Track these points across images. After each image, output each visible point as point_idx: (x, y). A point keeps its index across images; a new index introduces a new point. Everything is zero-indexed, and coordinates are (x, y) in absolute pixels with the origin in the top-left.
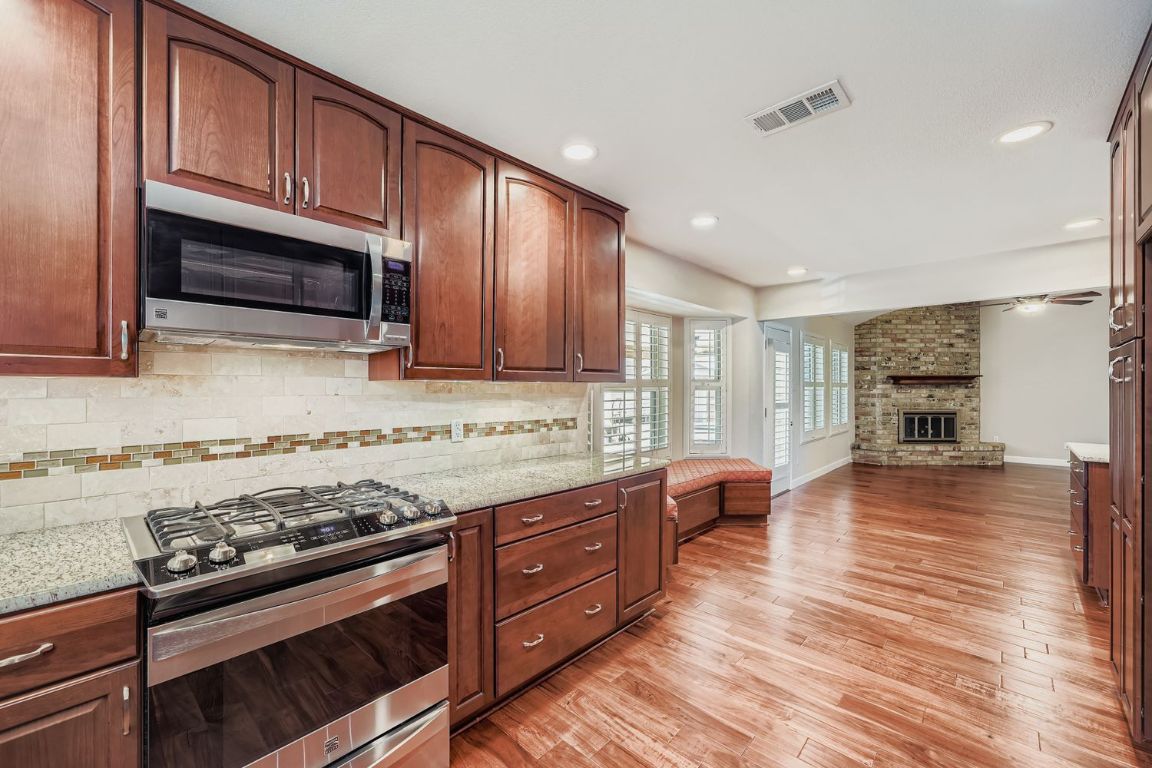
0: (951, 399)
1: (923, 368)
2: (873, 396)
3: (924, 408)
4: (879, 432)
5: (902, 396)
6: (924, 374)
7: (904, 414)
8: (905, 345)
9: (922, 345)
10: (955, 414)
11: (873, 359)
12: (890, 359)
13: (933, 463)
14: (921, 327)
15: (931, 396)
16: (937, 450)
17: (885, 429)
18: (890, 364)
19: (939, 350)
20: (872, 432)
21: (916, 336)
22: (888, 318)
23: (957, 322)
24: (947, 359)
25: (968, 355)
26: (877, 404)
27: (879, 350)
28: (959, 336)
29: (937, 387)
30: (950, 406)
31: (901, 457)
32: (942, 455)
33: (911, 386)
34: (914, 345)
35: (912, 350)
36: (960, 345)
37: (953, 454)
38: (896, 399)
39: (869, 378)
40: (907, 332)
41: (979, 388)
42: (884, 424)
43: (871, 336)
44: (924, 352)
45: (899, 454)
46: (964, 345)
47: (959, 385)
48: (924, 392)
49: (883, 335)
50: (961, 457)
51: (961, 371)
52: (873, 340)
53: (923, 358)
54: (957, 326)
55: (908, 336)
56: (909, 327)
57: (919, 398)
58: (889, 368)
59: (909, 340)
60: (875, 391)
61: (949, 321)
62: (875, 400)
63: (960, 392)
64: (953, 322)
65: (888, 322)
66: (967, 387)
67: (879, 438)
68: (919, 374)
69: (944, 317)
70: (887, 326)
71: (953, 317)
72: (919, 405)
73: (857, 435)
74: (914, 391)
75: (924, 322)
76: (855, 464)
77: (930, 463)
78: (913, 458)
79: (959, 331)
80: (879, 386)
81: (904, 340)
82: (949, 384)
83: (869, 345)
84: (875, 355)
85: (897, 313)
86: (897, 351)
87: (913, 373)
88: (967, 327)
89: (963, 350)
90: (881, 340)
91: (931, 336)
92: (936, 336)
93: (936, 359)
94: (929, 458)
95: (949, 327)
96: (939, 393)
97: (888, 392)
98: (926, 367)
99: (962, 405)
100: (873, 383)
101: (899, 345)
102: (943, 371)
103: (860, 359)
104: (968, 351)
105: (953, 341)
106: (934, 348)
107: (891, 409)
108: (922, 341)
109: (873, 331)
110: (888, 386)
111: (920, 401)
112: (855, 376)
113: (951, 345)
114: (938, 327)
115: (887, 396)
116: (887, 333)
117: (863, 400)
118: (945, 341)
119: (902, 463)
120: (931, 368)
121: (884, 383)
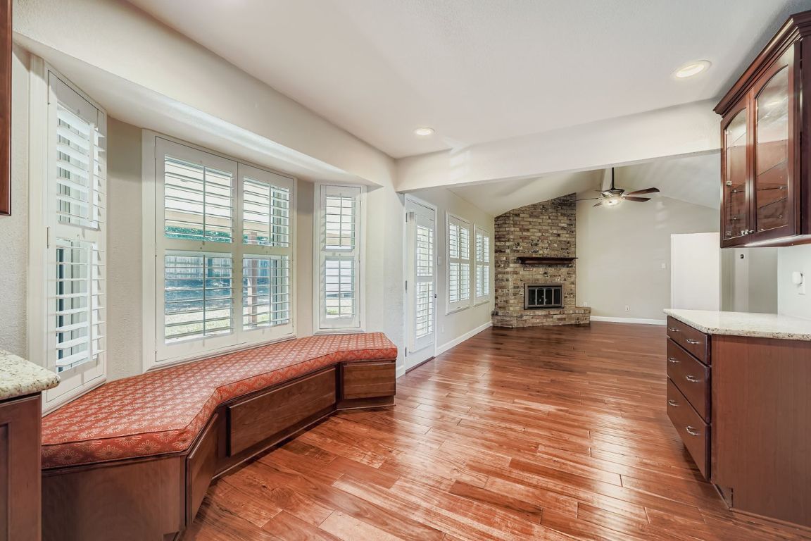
0: (557, 276)
1: (541, 252)
2: (508, 273)
3: (541, 282)
4: (512, 301)
5: (527, 273)
6: (541, 256)
7: (529, 287)
8: (528, 234)
9: (540, 234)
10: (561, 286)
11: (508, 244)
12: (518, 244)
13: (547, 324)
14: (540, 221)
15: (545, 273)
16: (549, 314)
17: (515, 299)
18: (519, 248)
19: (551, 238)
20: (507, 302)
21: (536, 227)
22: (517, 212)
23: (561, 218)
24: (556, 245)
25: (568, 243)
26: (510, 280)
27: (512, 237)
28: (563, 228)
29: (549, 266)
30: (558, 280)
31: (525, 321)
32: (552, 317)
33: (532, 265)
34: (535, 234)
35: (533, 237)
36: (564, 235)
37: (559, 316)
38: (523, 276)
39: (504, 259)
40: (530, 224)
41: (575, 267)
42: (515, 294)
43: (506, 226)
44: (541, 239)
45: (524, 318)
46: (567, 236)
47: (563, 265)
48: (541, 270)
49: (515, 225)
50: (565, 319)
51: (565, 255)
52: (507, 229)
53: (541, 244)
54: (562, 221)
55: (530, 227)
56: (531, 220)
57: (538, 275)
58: (518, 251)
59: (531, 230)
60: (508, 269)
61: (557, 217)
62: (509, 276)
63: (564, 270)
64: (560, 218)
65: (518, 215)
66: (568, 267)
67: (511, 306)
68: (538, 256)
69: (554, 214)
70: (517, 218)
71: (559, 214)
72: (538, 280)
73: (496, 304)
74: (534, 269)
75: (541, 217)
76: (494, 328)
77: (544, 324)
78: (534, 321)
79: (563, 225)
80: (511, 265)
81: (528, 230)
82: (557, 264)
83: (505, 233)
84: (508, 241)
85: (524, 209)
86: (524, 238)
87: (534, 256)
88: (568, 222)
89: (565, 239)
90: (513, 229)
91: (546, 228)
92: (549, 228)
93: (549, 245)
94: (544, 321)
95: (557, 221)
96: (551, 270)
97: (516, 270)
98: (544, 252)
99: (565, 280)
100: (507, 263)
101: (525, 233)
102: (553, 254)
103: (498, 244)
104: (569, 240)
105: (560, 232)
106: (548, 237)
107: (520, 284)
108: (540, 231)
109: (508, 222)
110: (518, 265)
111: (539, 277)
112: (495, 257)
113: (559, 235)
114: (550, 221)
115: (516, 273)
116: (516, 224)
117: (500, 276)
118: (555, 232)
119: (526, 325)
120: (546, 251)
121: (515, 263)
